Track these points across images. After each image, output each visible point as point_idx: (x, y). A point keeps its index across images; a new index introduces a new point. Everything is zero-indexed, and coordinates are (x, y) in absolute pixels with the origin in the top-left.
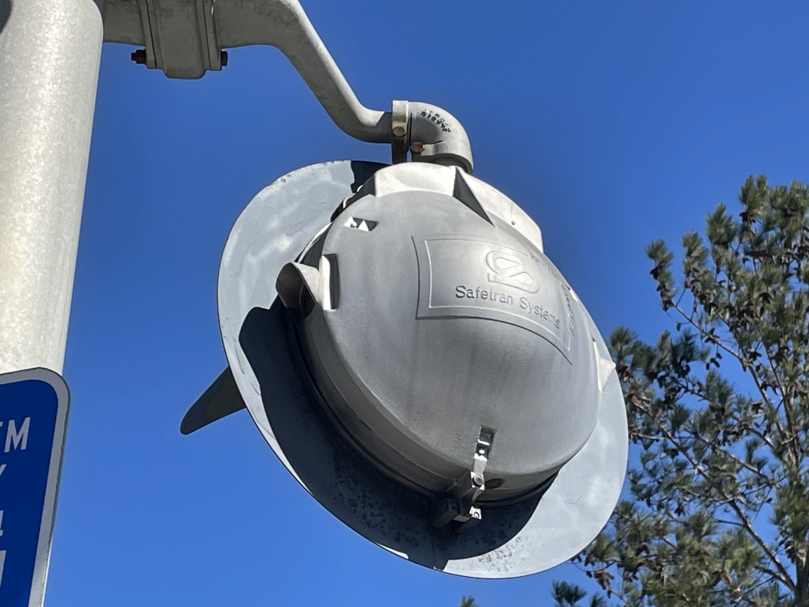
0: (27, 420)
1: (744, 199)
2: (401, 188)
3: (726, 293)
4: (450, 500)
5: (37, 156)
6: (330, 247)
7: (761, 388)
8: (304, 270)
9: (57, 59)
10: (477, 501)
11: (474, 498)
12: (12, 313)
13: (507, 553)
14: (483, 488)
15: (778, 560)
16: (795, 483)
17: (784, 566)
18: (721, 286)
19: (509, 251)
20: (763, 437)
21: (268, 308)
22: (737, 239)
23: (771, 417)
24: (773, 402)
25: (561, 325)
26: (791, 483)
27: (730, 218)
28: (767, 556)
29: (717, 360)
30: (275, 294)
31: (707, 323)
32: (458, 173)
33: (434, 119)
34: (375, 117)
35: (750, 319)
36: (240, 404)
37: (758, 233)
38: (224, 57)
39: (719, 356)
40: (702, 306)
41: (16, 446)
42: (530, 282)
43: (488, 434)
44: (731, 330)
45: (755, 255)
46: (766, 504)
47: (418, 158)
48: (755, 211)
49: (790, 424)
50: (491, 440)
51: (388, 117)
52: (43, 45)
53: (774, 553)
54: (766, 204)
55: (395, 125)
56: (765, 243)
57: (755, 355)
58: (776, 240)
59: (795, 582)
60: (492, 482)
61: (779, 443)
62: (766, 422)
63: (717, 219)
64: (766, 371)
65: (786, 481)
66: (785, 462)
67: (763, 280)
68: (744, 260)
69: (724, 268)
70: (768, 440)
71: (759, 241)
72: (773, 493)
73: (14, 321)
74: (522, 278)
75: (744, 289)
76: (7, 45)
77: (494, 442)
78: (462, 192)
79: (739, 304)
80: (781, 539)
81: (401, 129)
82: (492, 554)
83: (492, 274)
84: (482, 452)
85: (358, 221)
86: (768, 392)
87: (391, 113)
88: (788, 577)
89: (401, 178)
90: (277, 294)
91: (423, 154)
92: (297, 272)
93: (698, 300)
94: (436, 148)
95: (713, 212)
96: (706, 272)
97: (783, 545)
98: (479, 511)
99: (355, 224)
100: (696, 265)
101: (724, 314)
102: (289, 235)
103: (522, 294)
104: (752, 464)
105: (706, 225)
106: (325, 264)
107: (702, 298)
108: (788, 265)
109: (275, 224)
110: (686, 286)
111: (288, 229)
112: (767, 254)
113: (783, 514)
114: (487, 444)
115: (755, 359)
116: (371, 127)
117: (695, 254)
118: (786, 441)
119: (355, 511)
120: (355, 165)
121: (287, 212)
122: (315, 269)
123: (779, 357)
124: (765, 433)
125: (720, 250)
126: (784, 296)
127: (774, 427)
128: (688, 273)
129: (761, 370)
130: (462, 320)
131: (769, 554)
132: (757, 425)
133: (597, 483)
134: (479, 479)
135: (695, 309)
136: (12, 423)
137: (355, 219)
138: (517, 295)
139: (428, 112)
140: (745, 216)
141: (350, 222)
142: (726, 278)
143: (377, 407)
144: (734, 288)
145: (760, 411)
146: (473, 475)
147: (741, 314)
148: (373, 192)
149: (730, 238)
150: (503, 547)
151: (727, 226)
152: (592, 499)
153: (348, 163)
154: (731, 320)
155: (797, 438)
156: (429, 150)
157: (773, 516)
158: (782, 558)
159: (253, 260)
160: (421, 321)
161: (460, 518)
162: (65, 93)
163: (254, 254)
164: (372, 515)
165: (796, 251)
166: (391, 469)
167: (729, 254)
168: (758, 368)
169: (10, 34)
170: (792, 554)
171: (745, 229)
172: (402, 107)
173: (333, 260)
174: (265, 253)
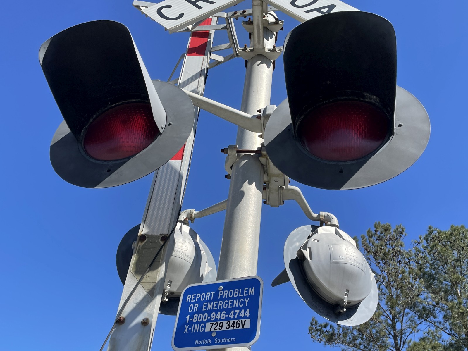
0: (254, 288)
1: (375, 226)
2: (324, 232)
3: (372, 249)
4: (339, 307)
5: (251, 226)
6: (309, 245)
7: (381, 271)
8: (303, 250)
9: (254, 205)
10: (346, 307)
11: (345, 306)
12: (247, 262)
13: (352, 320)
14: (347, 304)
15: (387, 313)
16: (391, 294)
17: (389, 315)
18: (371, 247)
19: (351, 248)
20: (382, 283)
21: (295, 259)
22: (374, 236)
23: (384, 278)
24: (384, 274)
25: (363, 265)
26: (390, 295)
27: (372, 231)
28: (384, 312)
29: (371, 264)
30: (296, 256)
31: (368, 255)
32: (336, 229)
33: (330, 216)
34: (316, 215)
35: (378, 255)
36: (288, 280)
37: (379, 235)
38: (283, 202)
39: (371, 263)
40: (366, 252)
41: (251, 294)
42: (356, 255)
43: (348, 291)
44: (374, 257)
45: (379, 240)
46: (384, 299)
47: (326, 225)
48: (377, 229)
49: (389, 280)
50: (348, 292)
51: (319, 215)
52: (251, 202)
53: (386, 311)
54: (381, 228)
55: (321, 217)
56: (381, 237)
57: (379, 263)
58: (383, 236)
59: (392, 319)
60: (349, 302)
61: (386, 285)
62: (383, 279)
63: (369, 231)
64: (382, 267)
65: (388, 294)
66: (388, 289)
67: (380, 245)
68: (376, 241)
69: (371, 243)
70: (384, 284)
71: (379, 237)
72: (385, 297)
73: (247, 264)
74: (354, 254)
75: (376, 247)
76: (244, 202)
77: (349, 292)
78: (337, 233)
79: (375, 251)
80: (388, 308)
81: (322, 218)
82: (348, 320)
83: (347, 253)
84: (346, 295)
85: (315, 240)
86: (383, 272)
87: (320, 215)
88: (390, 317)
89: (323, 230)
90: (296, 255)
91: (328, 224)
92: (302, 251)
93: (365, 250)
94: (331, 223)
95: (368, 230)
96: (367, 244)
97: (388, 310)
98: (346, 309)
99: (314, 240)
100: (364, 242)
101: (372, 254)
102: (298, 242)
103: (354, 258)
104: (380, 289)
105: (366, 233)
106: (308, 249)
107: (366, 250)
108: (387, 242)
109: (295, 240)
110: (362, 247)
111: (298, 241)
112: (381, 240)
113: (388, 303)
114: (347, 293)
115: (379, 264)
116: (315, 218)
117: (364, 239)
118: (388, 284)
119: (317, 309)
120: (312, 226)
121: (298, 237)
122: (306, 251)
123: (385, 263)
124: (383, 282)
125: (370, 238)
126: (386, 250)
127: (385, 281)
128: (363, 244)
129: (381, 267)
130: (341, 264)
131: (385, 311)
132: (381, 280)
133: (372, 303)
134: (346, 302)
135: (365, 252)
136: (250, 288)
137: (314, 239)
138: (353, 258)
139: (328, 214)
140: (375, 231)
141: (313, 240)
142: (372, 245)
143: (322, 284)
144: (374, 247)
145: (381, 277)
146: (344, 301)
147: (375, 253)
148: (317, 233)
149: (372, 236)
150: (351, 318)
151: (371, 233)
152: (371, 307)
153: (310, 226)
154: (374, 255)
155: (391, 283)
156: (329, 223)
157: (385, 303)
158: (388, 313)
159: (291, 248)
160: (331, 264)
161: (341, 311)
162: (256, 212)
163: (291, 247)
164: (321, 310)
165: (388, 239)
166: (324, 298)
167: (372, 239)
168: (380, 266)
169: (244, 200)
170: (390, 312)
171: (376, 234)
172: (322, 213)
173: (310, 248)
174: (294, 246)
